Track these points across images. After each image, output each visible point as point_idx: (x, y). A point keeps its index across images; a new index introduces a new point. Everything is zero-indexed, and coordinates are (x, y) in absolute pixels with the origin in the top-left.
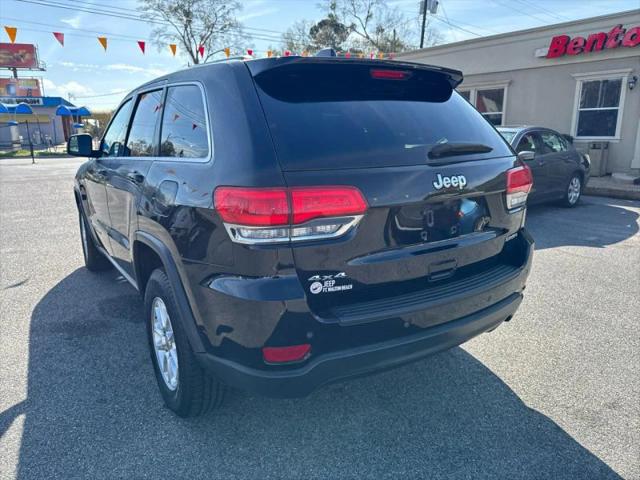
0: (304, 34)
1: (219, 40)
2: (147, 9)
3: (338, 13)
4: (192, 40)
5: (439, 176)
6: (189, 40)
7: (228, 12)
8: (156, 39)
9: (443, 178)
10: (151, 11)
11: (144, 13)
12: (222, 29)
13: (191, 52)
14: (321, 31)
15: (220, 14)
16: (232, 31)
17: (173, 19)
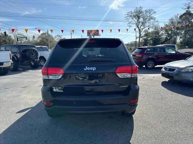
0: (177, 18)
1: (147, 23)
2: (127, 17)
3: (190, 10)
4: (139, 24)
5: (86, 67)
6: (138, 24)
7: (151, 15)
8: (129, 25)
9: (87, 67)
10: (128, 18)
11: (126, 18)
12: (149, 20)
13: (138, 28)
14: (184, 17)
15: (149, 15)
16: (152, 20)
17: (134, 19)
